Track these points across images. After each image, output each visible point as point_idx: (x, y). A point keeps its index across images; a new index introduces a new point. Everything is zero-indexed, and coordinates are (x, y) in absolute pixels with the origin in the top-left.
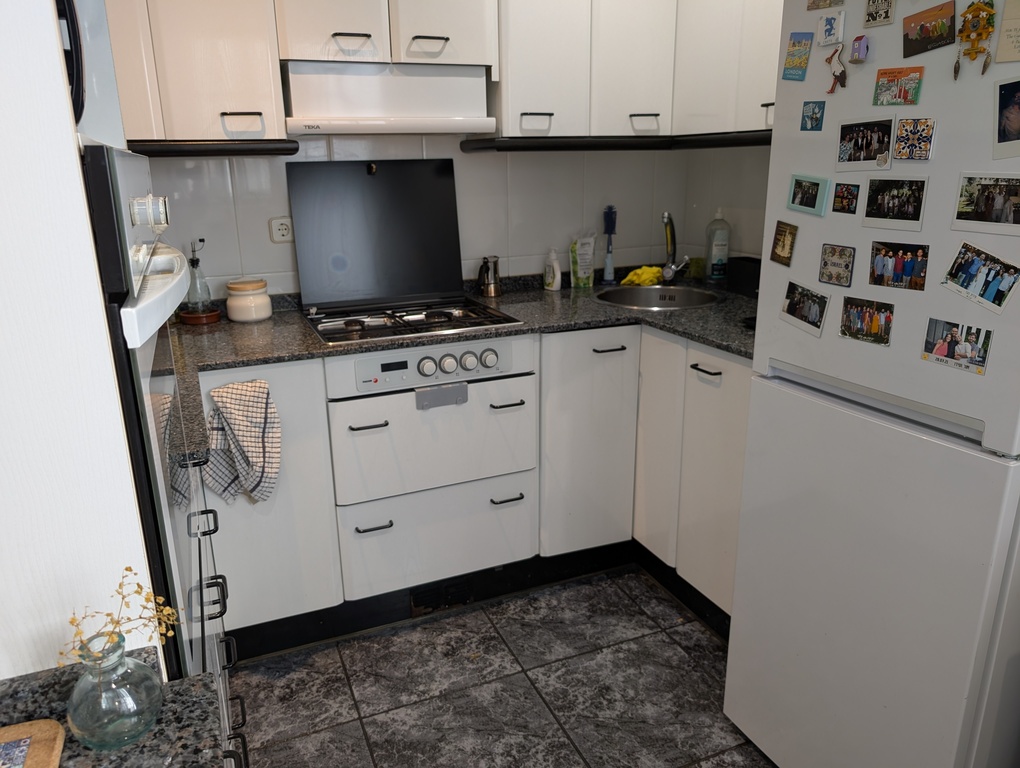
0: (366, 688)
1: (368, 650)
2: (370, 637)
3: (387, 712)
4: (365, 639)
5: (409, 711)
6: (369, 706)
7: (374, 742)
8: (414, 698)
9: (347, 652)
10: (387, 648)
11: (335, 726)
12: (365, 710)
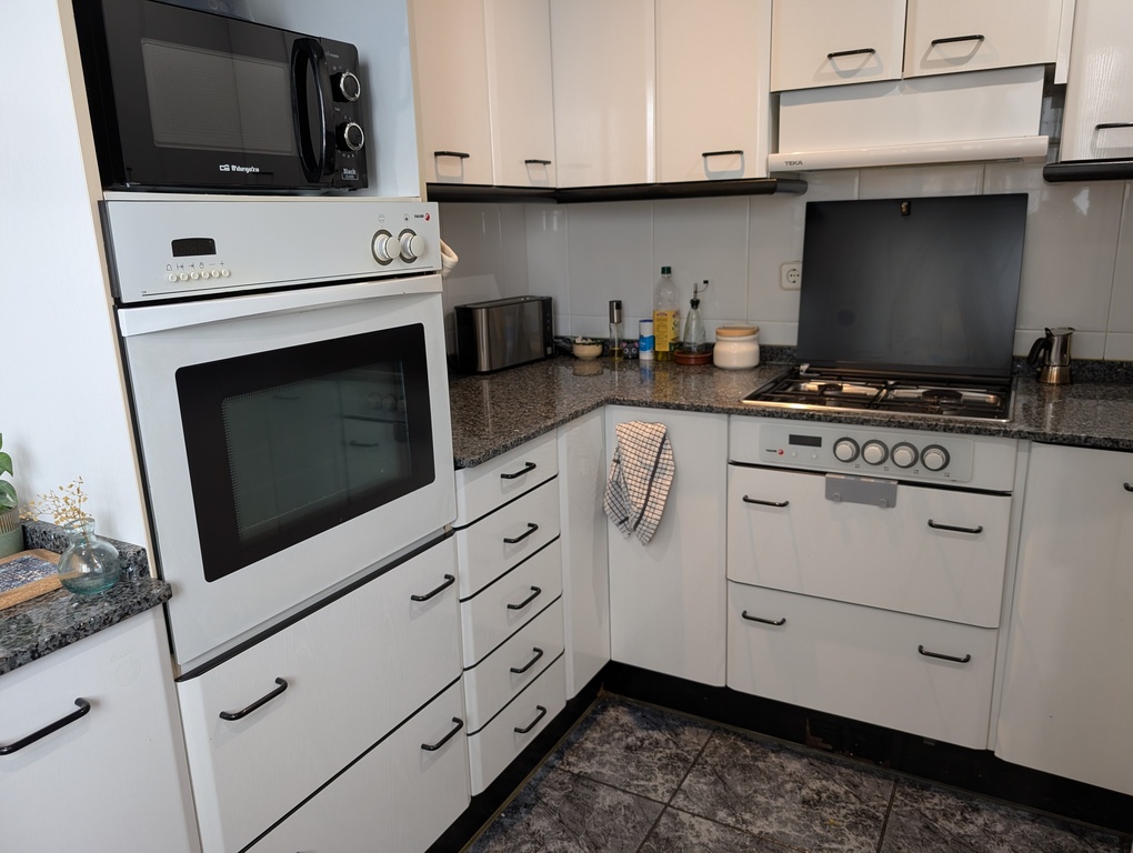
0: (699, 782)
1: (736, 750)
2: (750, 740)
3: (694, 815)
4: (745, 739)
5: (713, 829)
6: (685, 800)
7: (657, 833)
8: (731, 821)
9: (717, 741)
10: (755, 759)
11: (641, 797)
12: (680, 801)
